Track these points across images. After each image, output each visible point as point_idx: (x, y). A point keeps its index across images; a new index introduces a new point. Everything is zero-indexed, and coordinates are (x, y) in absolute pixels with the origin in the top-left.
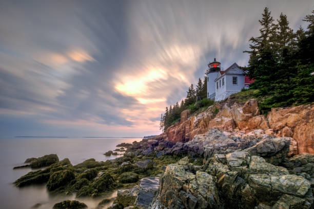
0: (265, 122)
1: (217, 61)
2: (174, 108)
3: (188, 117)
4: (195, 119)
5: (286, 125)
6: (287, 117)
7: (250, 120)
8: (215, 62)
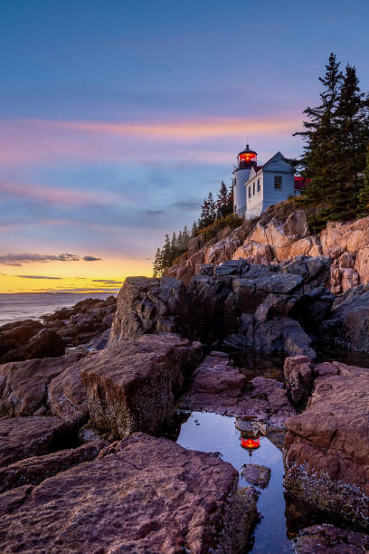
0: (316, 247)
1: (251, 148)
2: (180, 236)
3: (200, 248)
4: (211, 250)
5: (346, 249)
6: (347, 237)
7: (293, 246)
8: (248, 151)
